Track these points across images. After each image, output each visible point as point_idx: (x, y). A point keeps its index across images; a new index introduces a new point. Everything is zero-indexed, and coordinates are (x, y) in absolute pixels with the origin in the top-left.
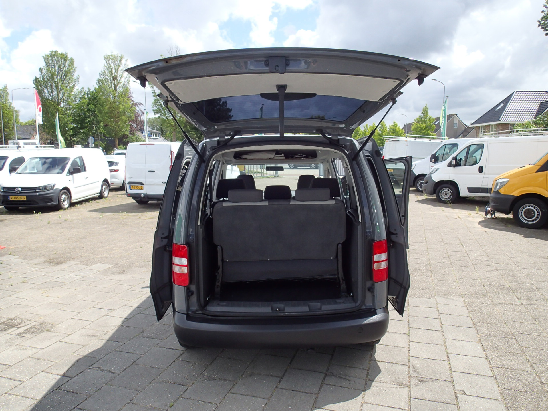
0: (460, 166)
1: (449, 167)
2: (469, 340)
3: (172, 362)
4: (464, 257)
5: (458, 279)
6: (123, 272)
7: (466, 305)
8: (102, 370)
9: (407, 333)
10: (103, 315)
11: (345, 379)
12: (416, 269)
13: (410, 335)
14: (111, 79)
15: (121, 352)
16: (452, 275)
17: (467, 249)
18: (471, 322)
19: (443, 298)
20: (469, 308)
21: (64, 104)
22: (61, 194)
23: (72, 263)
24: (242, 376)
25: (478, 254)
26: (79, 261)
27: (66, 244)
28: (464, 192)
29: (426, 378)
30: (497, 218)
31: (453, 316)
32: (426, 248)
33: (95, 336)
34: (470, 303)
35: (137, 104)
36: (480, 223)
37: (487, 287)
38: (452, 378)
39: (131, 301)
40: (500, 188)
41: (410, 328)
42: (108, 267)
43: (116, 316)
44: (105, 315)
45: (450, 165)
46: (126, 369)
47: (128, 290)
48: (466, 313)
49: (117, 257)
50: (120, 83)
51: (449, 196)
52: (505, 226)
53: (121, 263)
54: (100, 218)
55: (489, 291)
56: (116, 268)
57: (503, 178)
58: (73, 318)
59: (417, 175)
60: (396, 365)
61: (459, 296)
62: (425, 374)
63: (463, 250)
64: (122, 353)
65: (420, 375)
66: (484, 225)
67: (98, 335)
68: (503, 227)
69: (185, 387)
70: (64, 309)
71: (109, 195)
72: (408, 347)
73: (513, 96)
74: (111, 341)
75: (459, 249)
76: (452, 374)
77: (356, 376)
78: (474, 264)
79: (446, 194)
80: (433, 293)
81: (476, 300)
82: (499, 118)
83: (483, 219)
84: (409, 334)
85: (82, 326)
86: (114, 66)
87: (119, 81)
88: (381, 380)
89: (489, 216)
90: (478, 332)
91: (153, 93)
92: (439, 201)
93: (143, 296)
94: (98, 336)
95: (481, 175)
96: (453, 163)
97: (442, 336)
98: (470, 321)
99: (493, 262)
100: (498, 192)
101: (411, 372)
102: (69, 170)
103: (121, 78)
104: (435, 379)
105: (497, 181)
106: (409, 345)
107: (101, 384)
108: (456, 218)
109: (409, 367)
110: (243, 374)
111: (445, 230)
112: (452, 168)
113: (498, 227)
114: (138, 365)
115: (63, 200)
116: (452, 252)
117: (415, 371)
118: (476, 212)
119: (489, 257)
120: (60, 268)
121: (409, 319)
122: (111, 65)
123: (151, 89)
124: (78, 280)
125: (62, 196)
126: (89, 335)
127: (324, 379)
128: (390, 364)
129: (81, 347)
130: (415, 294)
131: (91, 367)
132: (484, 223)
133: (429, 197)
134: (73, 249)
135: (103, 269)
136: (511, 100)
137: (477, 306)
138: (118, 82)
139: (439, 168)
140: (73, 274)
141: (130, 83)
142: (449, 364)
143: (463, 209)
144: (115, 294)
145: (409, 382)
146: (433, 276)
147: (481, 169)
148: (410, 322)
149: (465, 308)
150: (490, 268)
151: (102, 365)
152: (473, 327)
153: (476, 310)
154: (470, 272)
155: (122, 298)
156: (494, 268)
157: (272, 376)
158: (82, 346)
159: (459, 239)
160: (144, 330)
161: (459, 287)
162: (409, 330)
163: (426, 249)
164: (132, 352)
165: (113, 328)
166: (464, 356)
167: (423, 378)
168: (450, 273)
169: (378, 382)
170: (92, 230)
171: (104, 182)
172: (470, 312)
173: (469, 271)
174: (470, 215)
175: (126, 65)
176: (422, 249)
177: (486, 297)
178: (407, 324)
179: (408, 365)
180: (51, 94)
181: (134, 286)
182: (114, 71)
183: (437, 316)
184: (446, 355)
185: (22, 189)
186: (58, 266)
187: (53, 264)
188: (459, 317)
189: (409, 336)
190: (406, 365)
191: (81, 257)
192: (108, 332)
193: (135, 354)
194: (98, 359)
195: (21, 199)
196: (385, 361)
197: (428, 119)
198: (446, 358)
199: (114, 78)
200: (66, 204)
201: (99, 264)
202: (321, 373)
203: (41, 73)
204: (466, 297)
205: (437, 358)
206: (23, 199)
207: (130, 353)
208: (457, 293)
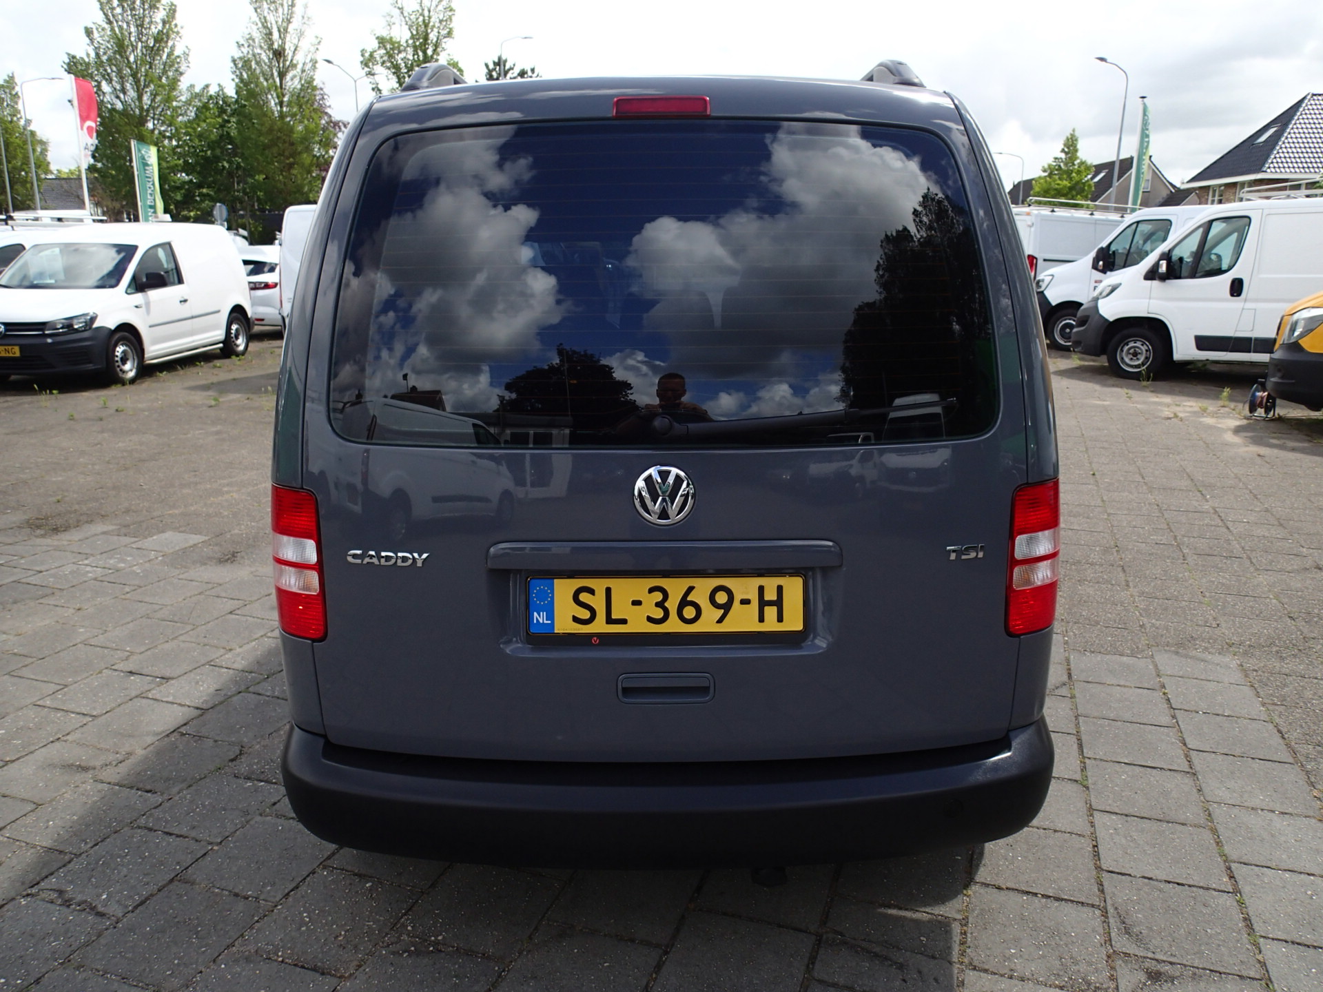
0: (1179, 277)
1: (1149, 282)
2: (1290, 810)
3: (305, 873)
4: (1213, 528)
5: (1207, 594)
6: (230, 558)
7: (1252, 679)
8: (67, 903)
9: (1078, 776)
10: (134, 694)
11: (886, 958)
12: (1079, 562)
13: (1091, 787)
14: (271, 56)
15: (150, 830)
16: (1186, 581)
17: (1216, 505)
18: (1281, 741)
19: (1174, 657)
20: (1262, 693)
21: (156, 122)
22: (113, 342)
23: (99, 528)
24: (530, 938)
25: (1252, 519)
26: (115, 525)
27: (99, 474)
28: (1184, 349)
29: (1171, 963)
30: (1280, 419)
31: (1218, 718)
32: (1099, 500)
33: (85, 769)
34: (1260, 673)
35: (341, 124)
36: (1238, 430)
37: (1301, 624)
38: (1263, 964)
39: (231, 650)
40: (1302, 336)
41: (1087, 761)
42: (191, 543)
43: (170, 699)
44: (137, 697)
45: (1152, 275)
46: (147, 899)
47: (231, 613)
48: (1257, 709)
49: (226, 513)
50: (294, 66)
51: (1142, 358)
52: (1310, 441)
53: (233, 532)
54: (211, 407)
55: (1313, 635)
56: (217, 545)
57: (1313, 307)
58: (38, 703)
59: (1054, 303)
60: (1057, 904)
61: (1222, 649)
62: (1166, 945)
63: (1206, 507)
64: (153, 833)
65: (1148, 949)
66: (1251, 438)
67: (98, 763)
68: (1306, 445)
69: (328, 979)
70: (25, 672)
71: (249, 349)
72: (1088, 830)
73: (1304, 105)
74: (131, 788)
75: (1196, 504)
76: (1260, 952)
77: (924, 946)
78: (1247, 548)
79: (1135, 354)
80: (1139, 639)
81: (1277, 665)
82: (1263, 165)
83: (1245, 422)
84: (1085, 783)
85: (56, 734)
86: (277, 22)
87: (292, 60)
88: (1013, 966)
89: (1260, 412)
90: (1313, 779)
91: (373, 89)
92: (1115, 373)
93: (269, 634)
94: (94, 768)
95: (1236, 303)
96: (1160, 271)
97: (1195, 791)
98: (1277, 739)
99: (1303, 543)
100: (1295, 347)
101: (1113, 935)
102: (134, 278)
103: (294, 52)
104: (1204, 969)
105: (1296, 317)
106: (1092, 824)
107: (47, 959)
108: (1170, 418)
109: (1105, 913)
110: (536, 929)
111: (1145, 449)
112: (1156, 283)
113: (1291, 444)
114: (193, 883)
115: (122, 359)
116: (1175, 513)
117: (1127, 932)
118: (1221, 403)
119: (1285, 528)
120: (56, 543)
121: (1077, 725)
122: (268, 18)
123: (370, 80)
124: (95, 579)
125: (118, 349)
126: (71, 766)
127: (812, 960)
128: (1036, 900)
129: (30, 807)
130: (1086, 642)
131: (34, 890)
132: (1248, 432)
133: (1086, 363)
134: (114, 488)
135: (177, 548)
136: (1296, 118)
137: (1285, 685)
138: (288, 63)
139: (1121, 284)
140: (86, 562)
141: (317, 65)
142: (1241, 903)
143: (1183, 395)
144: (189, 627)
145: (1112, 978)
146: (1131, 584)
147: (1237, 288)
148: (1084, 738)
149: (1247, 690)
150: (1296, 563)
151: (71, 882)
152: (1291, 760)
153: (1285, 700)
154: (1241, 573)
155: (206, 640)
156: (1309, 563)
157: (633, 941)
158: (34, 806)
159: (1189, 476)
160: (245, 750)
161: (1215, 619)
162: (1084, 769)
163: (1099, 502)
164: (184, 831)
165: (149, 740)
166: (1287, 875)
167: (1157, 960)
168: (1180, 575)
169: (1002, 976)
170: (181, 436)
171: (234, 315)
172: (1271, 708)
173: (1236, 571)
174: (1204, 410)
175: (306, 18)
176: (1087, 503)
177: (1308, 656)
178: (1075, 746)
179: (1098, 907)
180: (122, 96)
181: (251, 602)
182: (276, 35)
183: (1165, 719)
184: (1224, 869)
185: (9, 328)
186: (56, 537)
187: (42, 532)
188: (1236, 723)
189: (1087, 788)
190: (1093, 906)
191: (127, 511)
192: (129, 754)
193: (193, 839)
194: (67, 858)
195: (7, 355)
196: (1016, 886)
197: (1076, 167)
198: (1226, 879)
199: (279, 54)
200: (130, 369)
201: (168, 535)
202: (800, 931)
203: (92, 40)
204: (1245, 653)
205: (1196, 879)
206: (11, 355)
207: (178, 836)
208: (1215, 640)
